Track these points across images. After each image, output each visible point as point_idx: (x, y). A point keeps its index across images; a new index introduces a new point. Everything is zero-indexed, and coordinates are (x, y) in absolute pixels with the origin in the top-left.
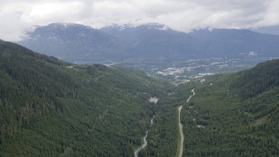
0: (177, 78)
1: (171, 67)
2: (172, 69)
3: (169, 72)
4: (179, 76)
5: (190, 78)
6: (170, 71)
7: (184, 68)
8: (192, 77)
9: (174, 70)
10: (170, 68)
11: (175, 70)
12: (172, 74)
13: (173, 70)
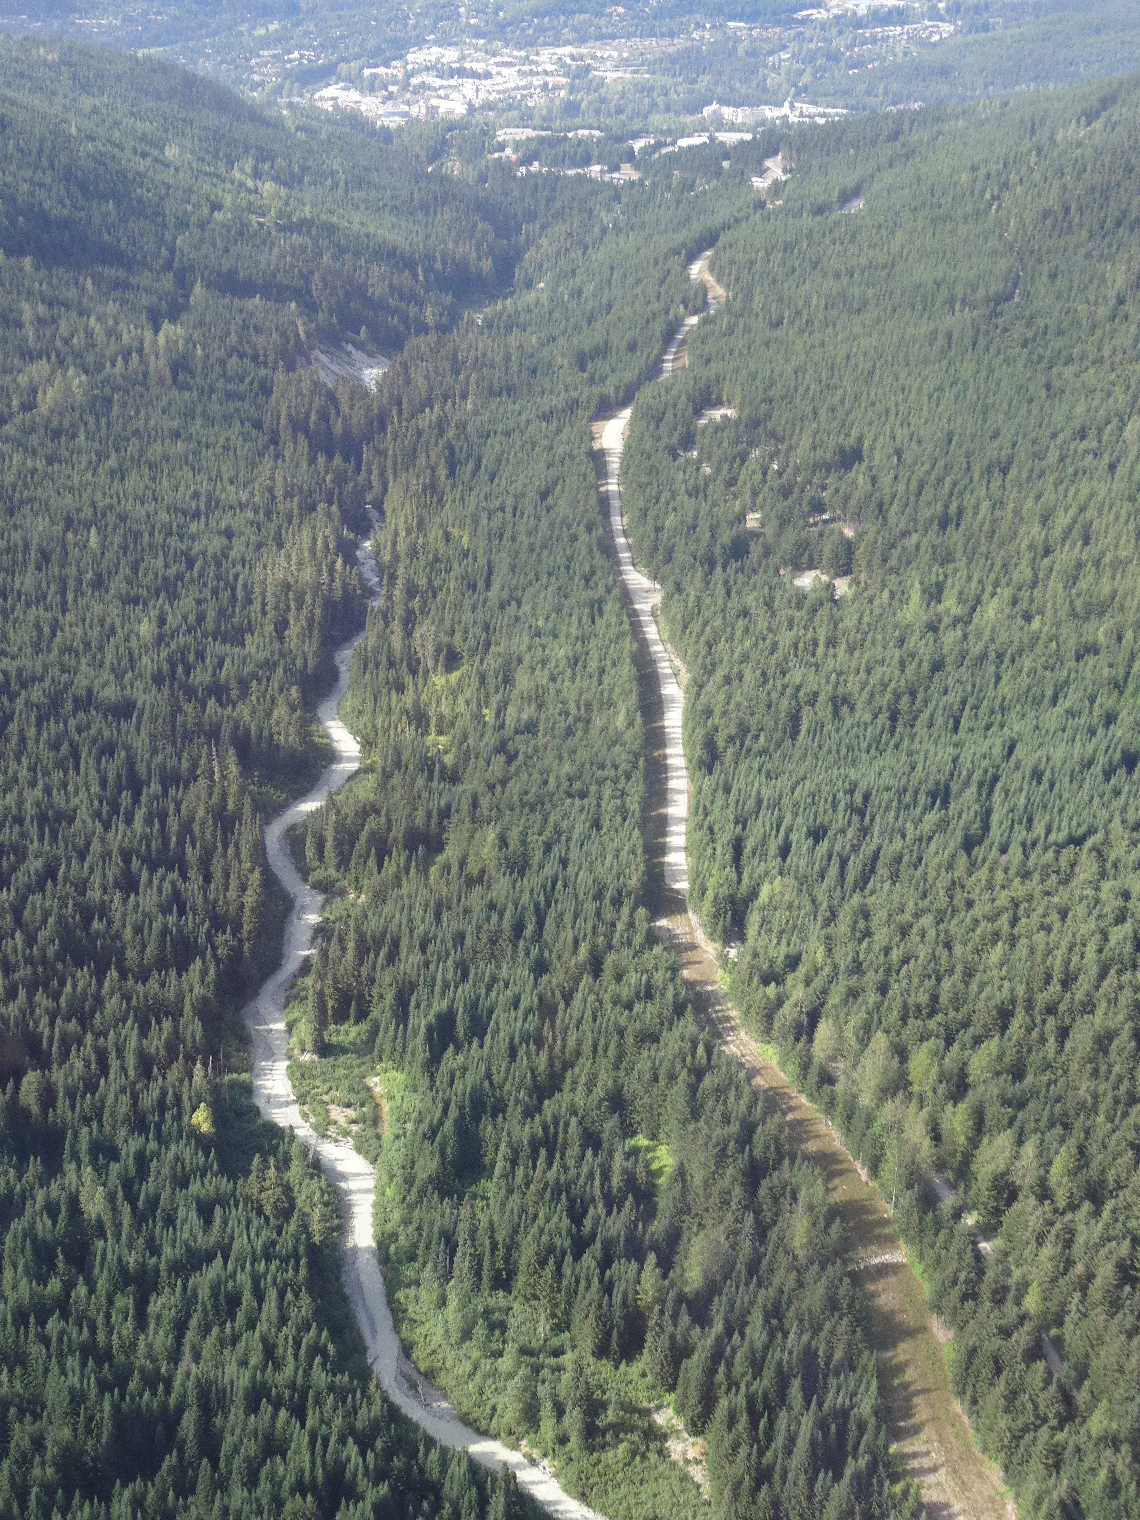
0: (517, 145)
1: (445, 42)
2: (450, 55)
3: (424, 86)
4: (529, 133)
5: (638, 145)
6: (437, 82)
7: (560, 51)
8: (659, 145)
9: (474, 75)
10: (431, 54)
11: (480, 67)
12: (460, 109)
13: (462, 73)
